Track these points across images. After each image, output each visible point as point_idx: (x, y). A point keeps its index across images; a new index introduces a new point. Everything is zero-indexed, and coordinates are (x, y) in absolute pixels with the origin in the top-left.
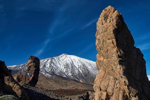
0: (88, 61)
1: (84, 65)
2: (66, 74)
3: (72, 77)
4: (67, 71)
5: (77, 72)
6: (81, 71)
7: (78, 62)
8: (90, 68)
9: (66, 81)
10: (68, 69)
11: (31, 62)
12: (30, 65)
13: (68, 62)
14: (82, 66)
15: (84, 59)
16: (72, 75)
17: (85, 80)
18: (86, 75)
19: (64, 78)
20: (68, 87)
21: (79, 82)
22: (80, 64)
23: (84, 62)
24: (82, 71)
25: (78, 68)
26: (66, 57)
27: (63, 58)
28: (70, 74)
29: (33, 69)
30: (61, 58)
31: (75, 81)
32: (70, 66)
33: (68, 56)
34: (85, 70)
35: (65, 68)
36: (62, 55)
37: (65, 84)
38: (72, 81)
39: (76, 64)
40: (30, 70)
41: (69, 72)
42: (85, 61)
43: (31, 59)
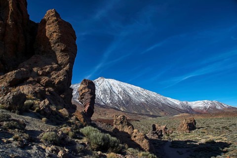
0: (129, 85)
1: (124, 90)
2: (104, 101)
3: (111, 104)
4: (105, 98)
5: (116, 99)
6: (121, 98)
7: (118, 87)
8: (132, 93)
9: (104, 109)
10: (106, 96)
11: (85, 88)
12: (83, 91)
13: (106, 87)
14: (122, 92)
15: (124, 83)
16: (111, 103)
17: (126, 108)
18: (127, 102)
19: (102, 106)
20: (107, 116)
21: (120, 110)
22: (120, 90)
23: (125, 87)
24: (123, 98)
25: (117, 93)
26: (103, 81)
27: (100, 83)
28: (108, 101)
29: (88, 97)
30: (98, 83)
31: (115, 109)
32: (109, 92)
33: (106, 79)
34: (126, 96)
35: (102, 94)
36: (99, 79)
37: (104, 113)
38: (111, 110)
39: (115, 90)
40: (83, 98)
41: (107, 98)
42: (125, 85)
43: (84, 84)
